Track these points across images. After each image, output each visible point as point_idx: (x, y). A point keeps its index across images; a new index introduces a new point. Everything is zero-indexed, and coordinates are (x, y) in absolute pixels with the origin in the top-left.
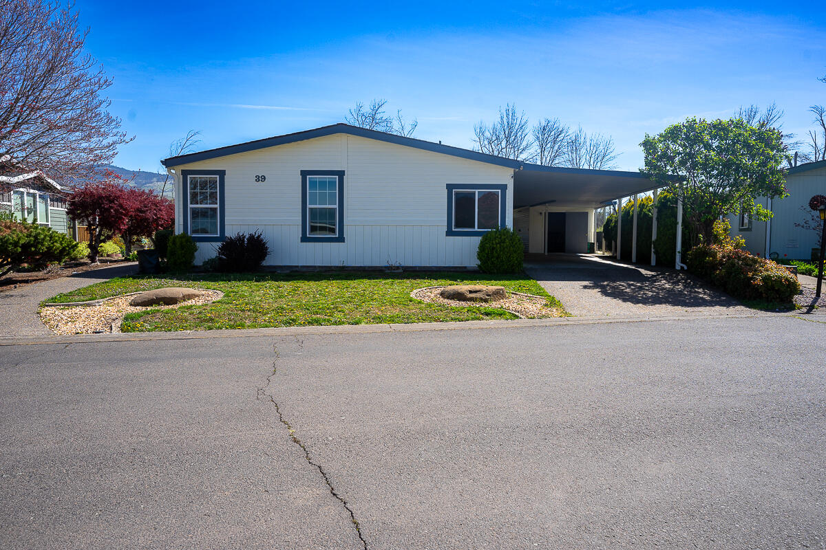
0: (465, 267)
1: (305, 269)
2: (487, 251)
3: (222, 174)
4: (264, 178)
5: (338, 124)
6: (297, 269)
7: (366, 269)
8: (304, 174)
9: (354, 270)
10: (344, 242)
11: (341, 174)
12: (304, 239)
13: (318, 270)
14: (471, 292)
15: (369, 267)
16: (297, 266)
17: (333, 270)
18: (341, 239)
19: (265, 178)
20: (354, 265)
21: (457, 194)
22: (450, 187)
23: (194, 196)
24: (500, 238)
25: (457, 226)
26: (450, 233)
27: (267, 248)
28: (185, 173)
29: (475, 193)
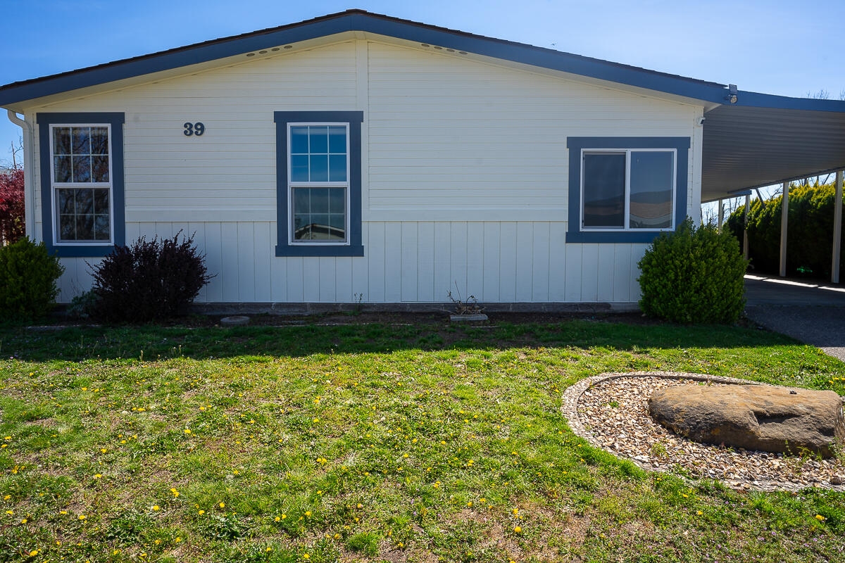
0: (607, 305)
1: (284, 312)
2: (672, 276)
3: (117, 120)
4: (200, 129)
5: (349, 12)
6: (268, 310)
7: (408, 309)
8: (282, 119)
9: (383, 313)
10: (362, 255)
11: (355, 119)
12: (283, 250)
13: (310, 311)
14: (762, 417)
15: (412, 305)
16: (269, 305)
17: (339, 313)
18: (356, 250)
19: (202, 129)
20: (381, 301)
21: (588, 158)
22: (575, 144)
23: (64, 164)
24: (704, 246)
25: (587, 222)
26: (573, 236)
27: (202, 270)
28: (44, 119)
29: (624, 156)
